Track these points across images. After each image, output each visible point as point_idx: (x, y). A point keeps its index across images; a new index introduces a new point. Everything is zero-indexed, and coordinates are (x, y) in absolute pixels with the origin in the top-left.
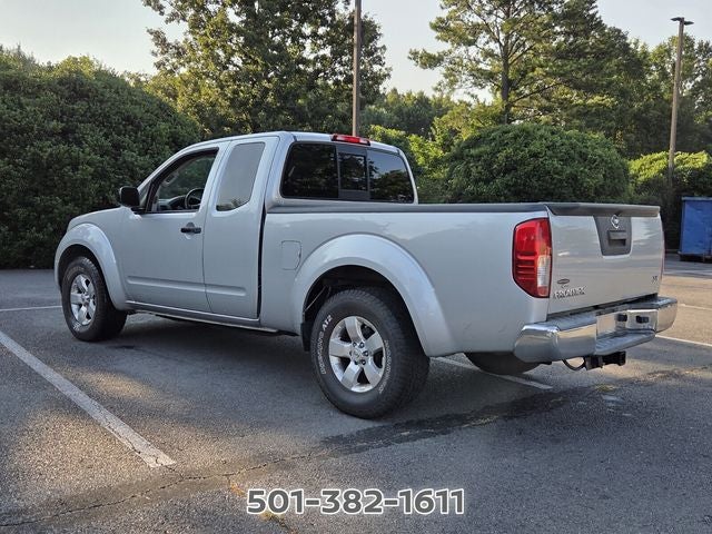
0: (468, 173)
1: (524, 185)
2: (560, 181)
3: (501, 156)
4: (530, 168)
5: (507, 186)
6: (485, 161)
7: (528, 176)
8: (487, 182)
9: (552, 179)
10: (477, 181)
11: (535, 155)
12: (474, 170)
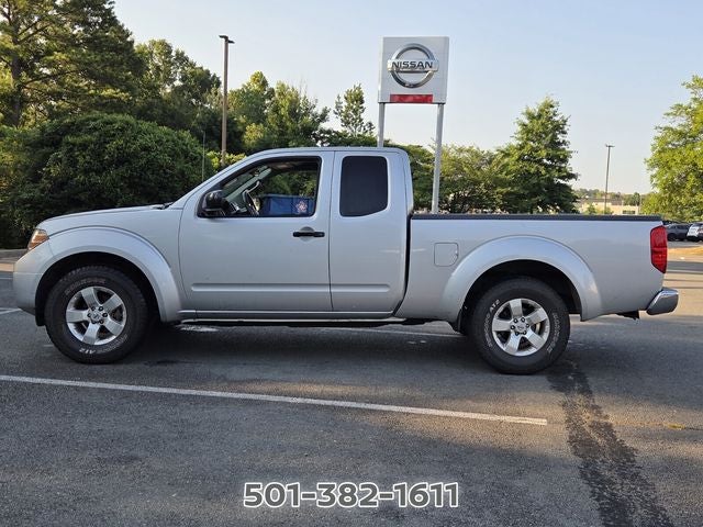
0: (73, 162)
1: (140, 178)
2: (172, 176)
3: (111, 146)
4: (143, 161)
5: (123, 178)
6: (93, 151)
7: (143, 169)
8: (98, 172)
9: (166, 173)
10: (86, 172)
11: (146, 149)
12: (81, 160)
